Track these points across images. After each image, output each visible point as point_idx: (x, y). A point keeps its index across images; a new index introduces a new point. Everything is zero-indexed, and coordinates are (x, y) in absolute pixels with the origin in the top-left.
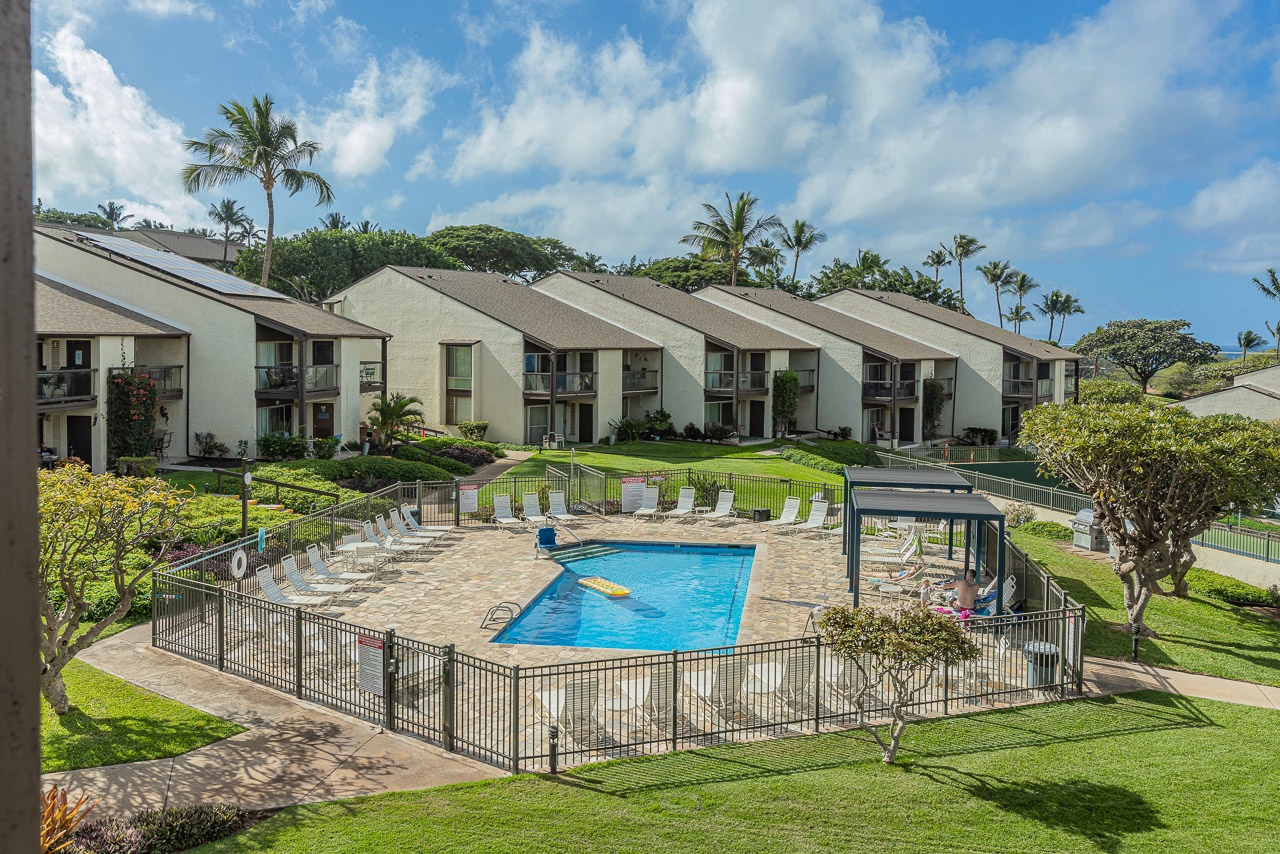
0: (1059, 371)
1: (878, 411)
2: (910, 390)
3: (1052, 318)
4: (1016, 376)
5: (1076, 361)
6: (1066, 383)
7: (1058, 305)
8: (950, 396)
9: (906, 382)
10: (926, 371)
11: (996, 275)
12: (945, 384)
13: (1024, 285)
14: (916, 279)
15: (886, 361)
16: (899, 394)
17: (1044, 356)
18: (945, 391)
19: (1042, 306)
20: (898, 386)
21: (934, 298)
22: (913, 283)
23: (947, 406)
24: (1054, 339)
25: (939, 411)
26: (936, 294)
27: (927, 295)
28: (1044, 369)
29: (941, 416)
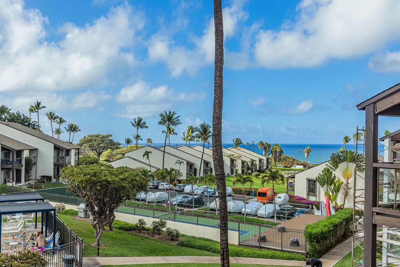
0: (73, 152)
1: (7, 171)
2: (20, 161)
3: (70, 133)
4: (58, 155)
5: (78, 149)
6: (75, 157)
7: (73, 129)
8: (35, 164)
9: (18, 159)
10: (26, 154)
11: (52, 117)
12: (33, 159)
13: (61, 121)
14: (22, 118)
15: (10, 150)
16: (16, 164)
17: (68, 148)
18: (33, 162)
19: (67, 128)
20: (15, 160)
21: (29, 125)
22: (21, 119)
23: (34, 168)
24: (71, 141)
25: (31, 170)
26: (29, 123)
27: (26, 124)
28: (68, 152)
29: (31, 172)
